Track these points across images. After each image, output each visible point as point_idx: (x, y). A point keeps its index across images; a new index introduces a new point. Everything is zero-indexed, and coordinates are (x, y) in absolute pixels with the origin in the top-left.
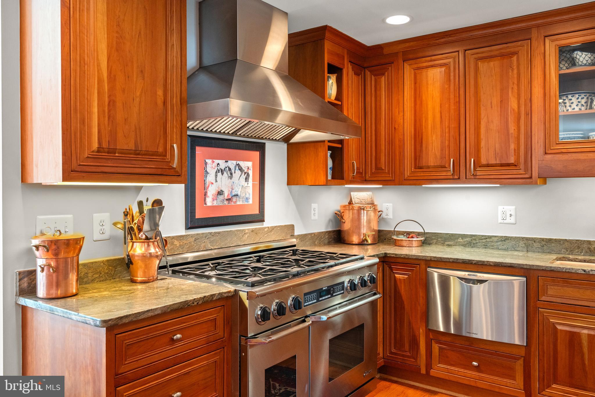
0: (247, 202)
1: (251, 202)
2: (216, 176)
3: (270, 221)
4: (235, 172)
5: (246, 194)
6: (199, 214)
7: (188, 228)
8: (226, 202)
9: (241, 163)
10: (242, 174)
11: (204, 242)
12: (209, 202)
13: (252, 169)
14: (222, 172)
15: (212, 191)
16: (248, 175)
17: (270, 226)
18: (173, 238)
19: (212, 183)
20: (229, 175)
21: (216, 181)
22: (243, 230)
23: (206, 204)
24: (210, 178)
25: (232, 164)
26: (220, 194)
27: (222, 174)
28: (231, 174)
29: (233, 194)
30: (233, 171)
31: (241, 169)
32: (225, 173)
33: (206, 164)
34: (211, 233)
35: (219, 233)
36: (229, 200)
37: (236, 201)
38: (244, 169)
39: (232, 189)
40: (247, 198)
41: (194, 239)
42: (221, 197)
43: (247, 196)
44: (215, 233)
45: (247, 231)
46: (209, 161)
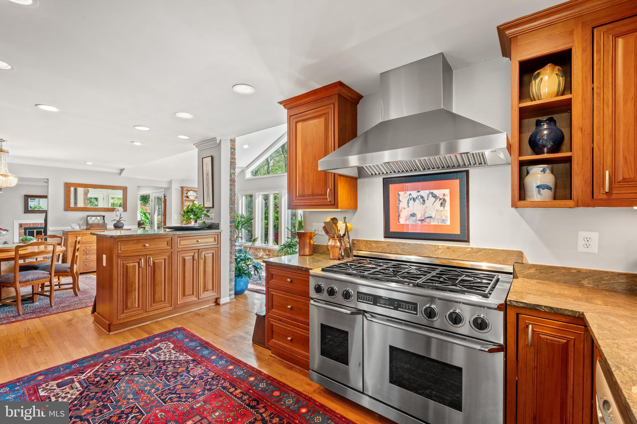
0: (444, 223)
1: (448, 223)
2: (408, 203)
3: (475, 242)
4: (428, 199)
5: (442, 217)
6: (393, 229)
7: (385, 237)
8: (419, 223)
9: (436, 192)
10: (436, 200)
11: (395, 248)
12: (402, 221)
13: (449, 195)
14: (414, 200)
15: (404, 214)
16: (444, 200)
17: (474, 247)
18: (371, 241)
19: (404, 208)
20: (422, 202)
21: (408, 207)
22: (436, 246)
23: (399, 222)
24: (403, 204)
25: (424, 193)
26: (413, 216)
27: (414, 202)
28: (424, 201)
29: (426, 216)
30: (426, 199)
31: (435, 196)
32: (417, 200)
33: (399, 195)
34: (402, 243)
35: (409, 244)
36: (422, 220)
37: (430, 222)
38: (438, 195)
39: (425, 212)
40: (443, 220)
41: (386, 244)
42: (414, 218)
43: (444, 218)
44: (406, 243)
45: (441, 247)
46: (401, 193)
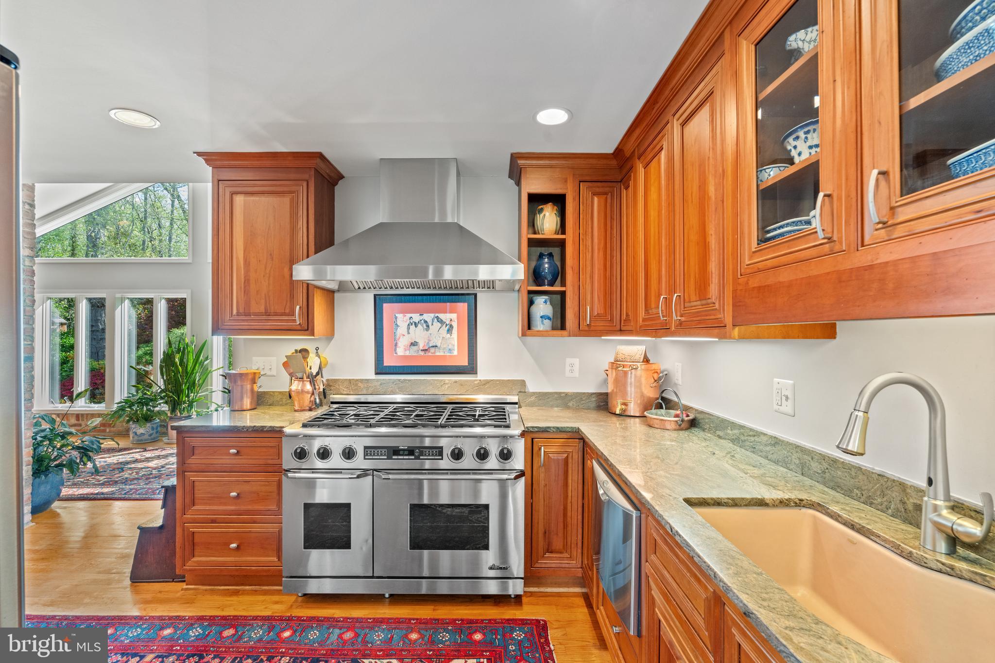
0: (450, 353)
1: (455, 353)
2: (408, 328)
3: (483, 374)
4: (432, 324)
5: (448, 345)
6: (388, 362)
7: (376, 374)
8: (422, 353)
9: (442, 316)
10: (442, 326)
11: (391, 388)
12: (400, 351)
13: (456, 321)
14: (416, 325)
15: (403, 342)
16: (451, 326)
17: (482, 379)
18: (357, 380)
19: (404, 335)
20: (425, 327)
21: (409, 333)
22: (442, 380)
23: (396, 353)
24: (402, 329)
25: (428, 317)
26: (414, 345)
27: (416, 327)
28: (428, 326)
29: (431, 345)
30: (430, 324)
31: (441, 322)
32: (419, 325)
33: (396, 318)
34: (399, 380)
35: (409, 380)
36: (425, 350)
37: (435, 352)
38: (444, 320)
39: (429, 340)
40: (450, 349)
41: (379, 383)
42: (415, 348)
43: (450, 347)
44: (405, 380)
45: (447, 382)
46: (400, 316)
